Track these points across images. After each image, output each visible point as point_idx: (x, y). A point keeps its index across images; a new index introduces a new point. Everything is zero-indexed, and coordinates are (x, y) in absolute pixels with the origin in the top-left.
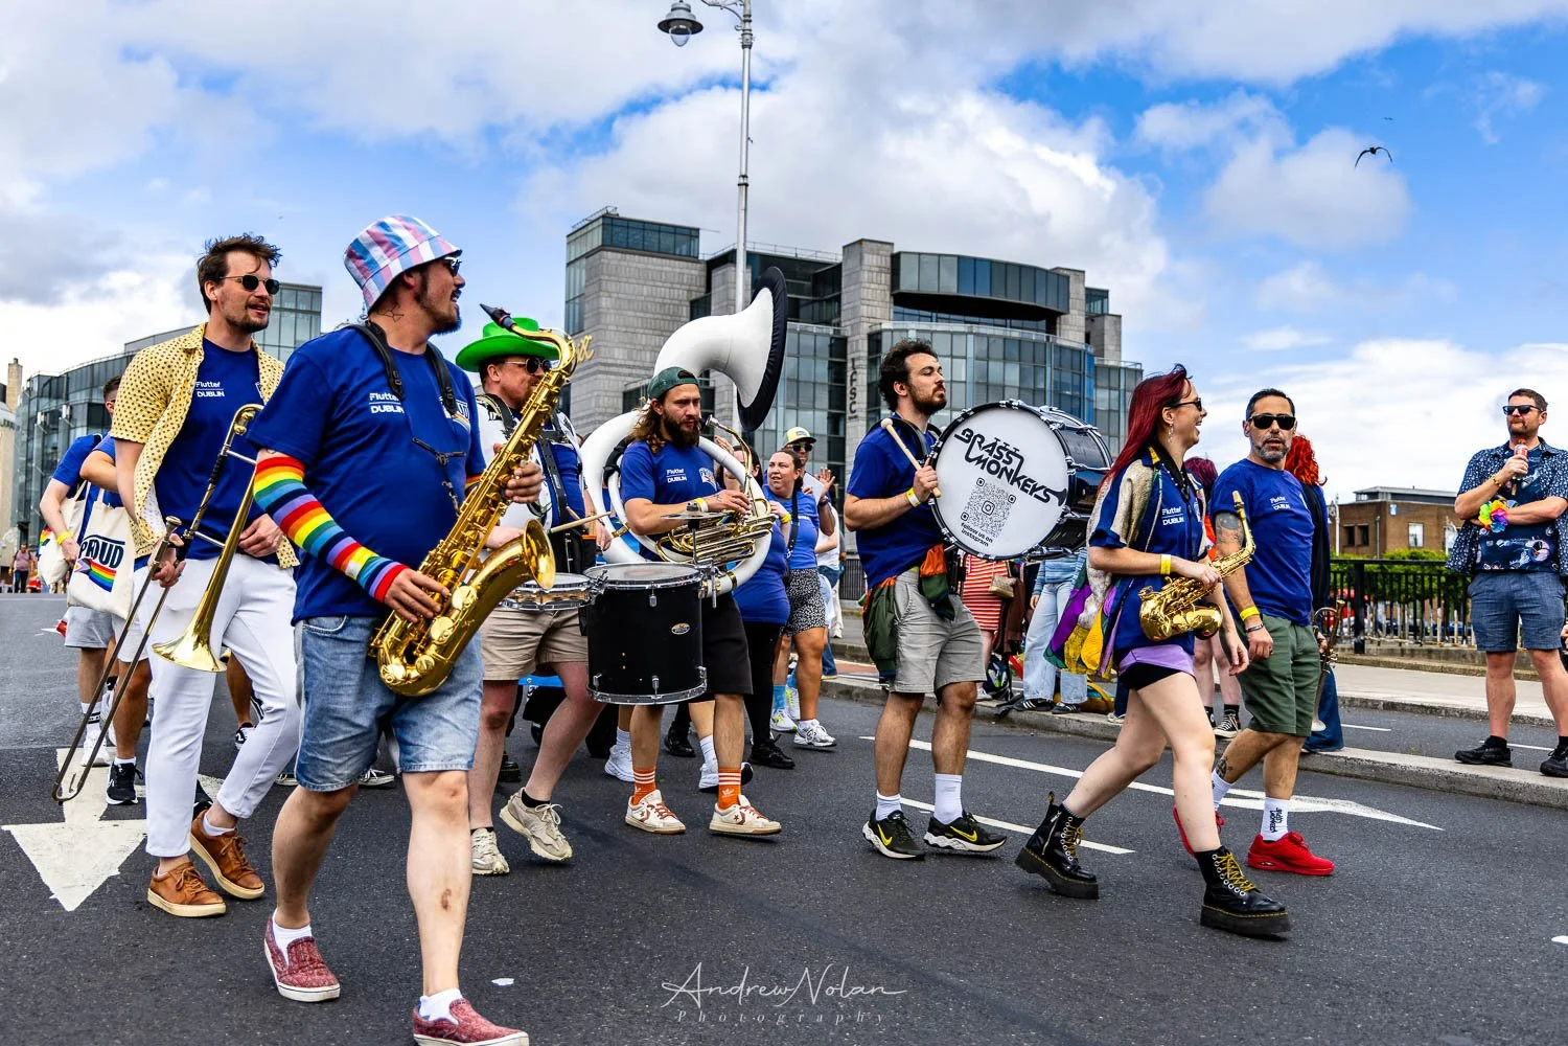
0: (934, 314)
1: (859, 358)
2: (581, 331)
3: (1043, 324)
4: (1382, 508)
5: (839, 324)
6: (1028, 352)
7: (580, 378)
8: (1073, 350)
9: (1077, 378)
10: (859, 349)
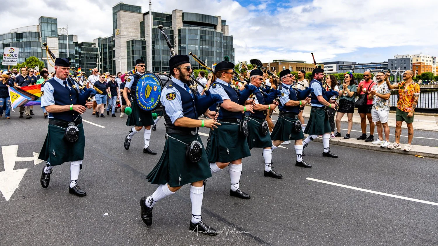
0: (191, 25)
1: (176, 34)
2: (117, 28)
3: (213, 27)
4: (278, 63)
5: (172, 27)
6: (210, 33)
7: (117, 38)
8: (219, 33)
9: (220, 38)
10: (176, 33)
